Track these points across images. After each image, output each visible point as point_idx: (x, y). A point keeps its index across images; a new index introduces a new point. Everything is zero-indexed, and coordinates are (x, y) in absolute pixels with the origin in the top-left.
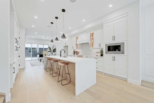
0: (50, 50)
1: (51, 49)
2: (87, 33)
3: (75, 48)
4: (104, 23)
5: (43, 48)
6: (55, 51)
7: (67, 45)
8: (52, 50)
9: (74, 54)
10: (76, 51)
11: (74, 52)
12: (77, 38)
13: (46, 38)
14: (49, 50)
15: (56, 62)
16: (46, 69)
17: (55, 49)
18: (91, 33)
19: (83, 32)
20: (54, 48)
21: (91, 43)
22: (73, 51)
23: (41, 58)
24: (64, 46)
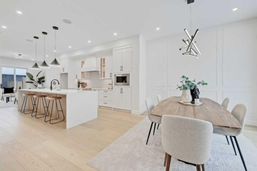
0: (32, 79)
1: (32, 77)
2: (96, 57)
3: (80, 77)
4: (114, 49)
5: (13, 76)
6: (44, 81)
7: (65, 72)
8: (36, 79)
9: (79, 86)
10: (81, 81)
11: (79, 83)
12: (83, 62)
13: (21, 57)
14: (28, 79)
15: (43, 98)
16: (23, 111)
17: (43, 78)
18: (103, 58)
19: (91, 55)
20: (40, 76)
21: (101, 72)
22: (76, 81)
23: (8, 95)
24: (61, 74)
